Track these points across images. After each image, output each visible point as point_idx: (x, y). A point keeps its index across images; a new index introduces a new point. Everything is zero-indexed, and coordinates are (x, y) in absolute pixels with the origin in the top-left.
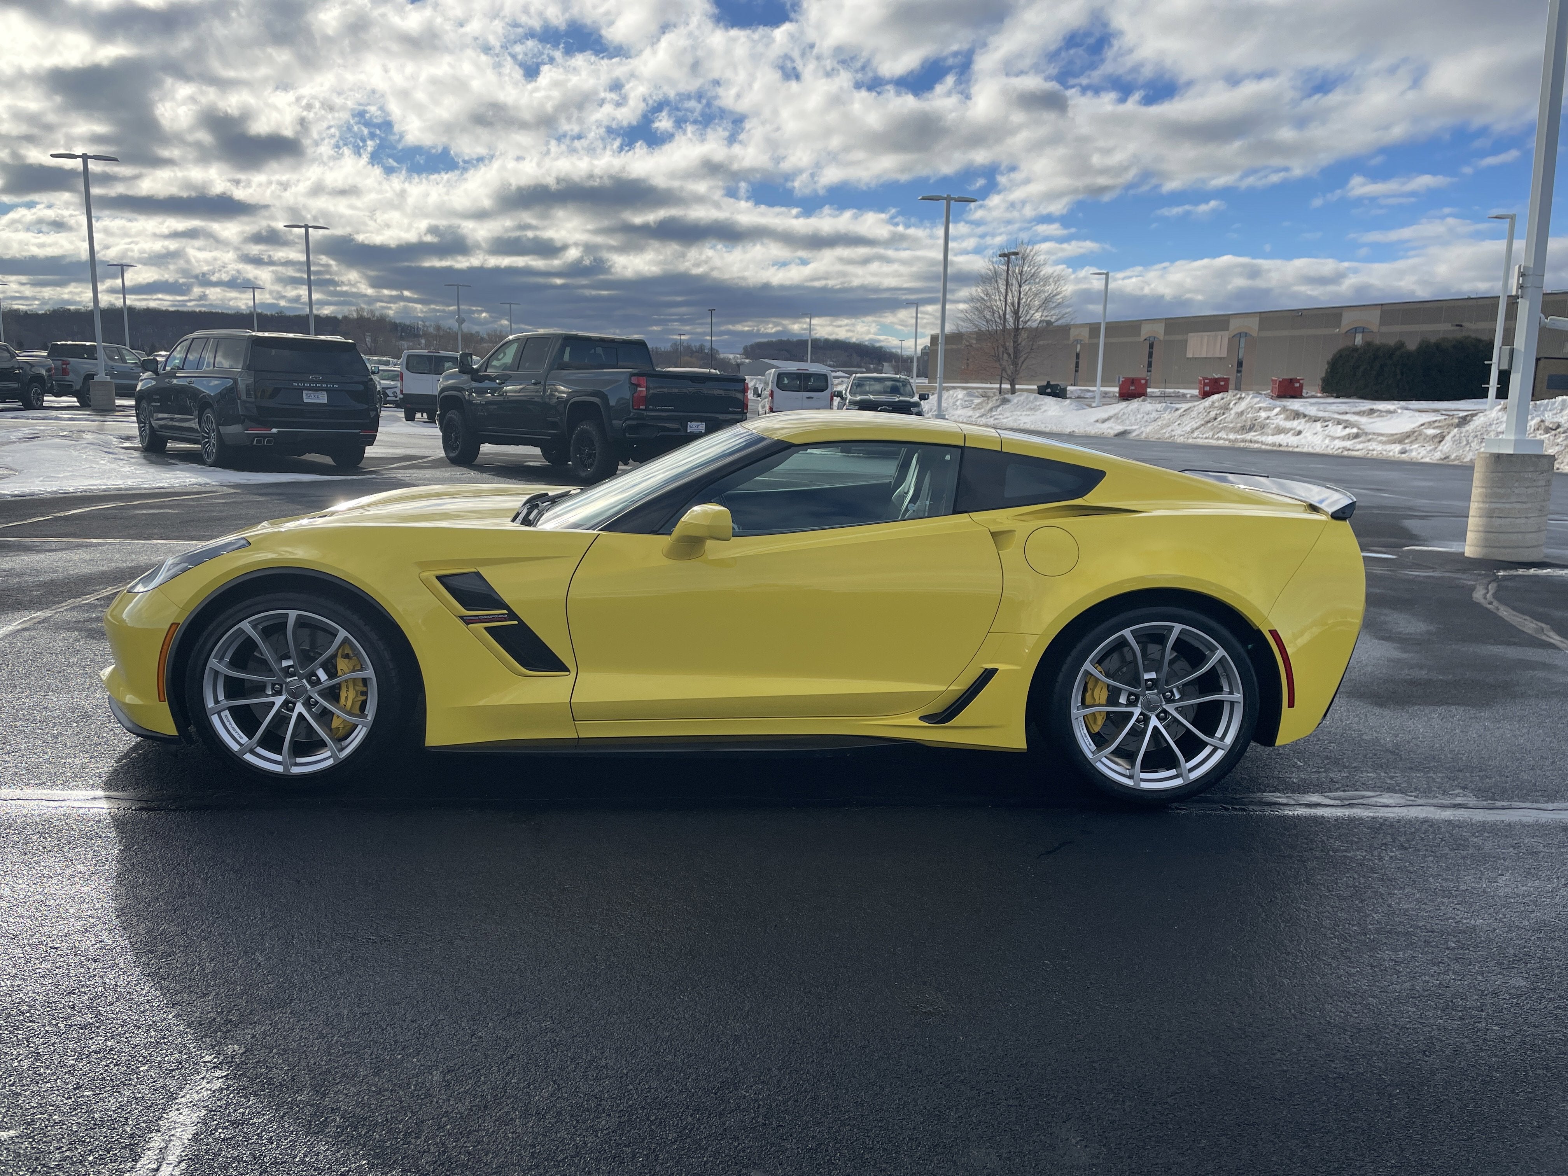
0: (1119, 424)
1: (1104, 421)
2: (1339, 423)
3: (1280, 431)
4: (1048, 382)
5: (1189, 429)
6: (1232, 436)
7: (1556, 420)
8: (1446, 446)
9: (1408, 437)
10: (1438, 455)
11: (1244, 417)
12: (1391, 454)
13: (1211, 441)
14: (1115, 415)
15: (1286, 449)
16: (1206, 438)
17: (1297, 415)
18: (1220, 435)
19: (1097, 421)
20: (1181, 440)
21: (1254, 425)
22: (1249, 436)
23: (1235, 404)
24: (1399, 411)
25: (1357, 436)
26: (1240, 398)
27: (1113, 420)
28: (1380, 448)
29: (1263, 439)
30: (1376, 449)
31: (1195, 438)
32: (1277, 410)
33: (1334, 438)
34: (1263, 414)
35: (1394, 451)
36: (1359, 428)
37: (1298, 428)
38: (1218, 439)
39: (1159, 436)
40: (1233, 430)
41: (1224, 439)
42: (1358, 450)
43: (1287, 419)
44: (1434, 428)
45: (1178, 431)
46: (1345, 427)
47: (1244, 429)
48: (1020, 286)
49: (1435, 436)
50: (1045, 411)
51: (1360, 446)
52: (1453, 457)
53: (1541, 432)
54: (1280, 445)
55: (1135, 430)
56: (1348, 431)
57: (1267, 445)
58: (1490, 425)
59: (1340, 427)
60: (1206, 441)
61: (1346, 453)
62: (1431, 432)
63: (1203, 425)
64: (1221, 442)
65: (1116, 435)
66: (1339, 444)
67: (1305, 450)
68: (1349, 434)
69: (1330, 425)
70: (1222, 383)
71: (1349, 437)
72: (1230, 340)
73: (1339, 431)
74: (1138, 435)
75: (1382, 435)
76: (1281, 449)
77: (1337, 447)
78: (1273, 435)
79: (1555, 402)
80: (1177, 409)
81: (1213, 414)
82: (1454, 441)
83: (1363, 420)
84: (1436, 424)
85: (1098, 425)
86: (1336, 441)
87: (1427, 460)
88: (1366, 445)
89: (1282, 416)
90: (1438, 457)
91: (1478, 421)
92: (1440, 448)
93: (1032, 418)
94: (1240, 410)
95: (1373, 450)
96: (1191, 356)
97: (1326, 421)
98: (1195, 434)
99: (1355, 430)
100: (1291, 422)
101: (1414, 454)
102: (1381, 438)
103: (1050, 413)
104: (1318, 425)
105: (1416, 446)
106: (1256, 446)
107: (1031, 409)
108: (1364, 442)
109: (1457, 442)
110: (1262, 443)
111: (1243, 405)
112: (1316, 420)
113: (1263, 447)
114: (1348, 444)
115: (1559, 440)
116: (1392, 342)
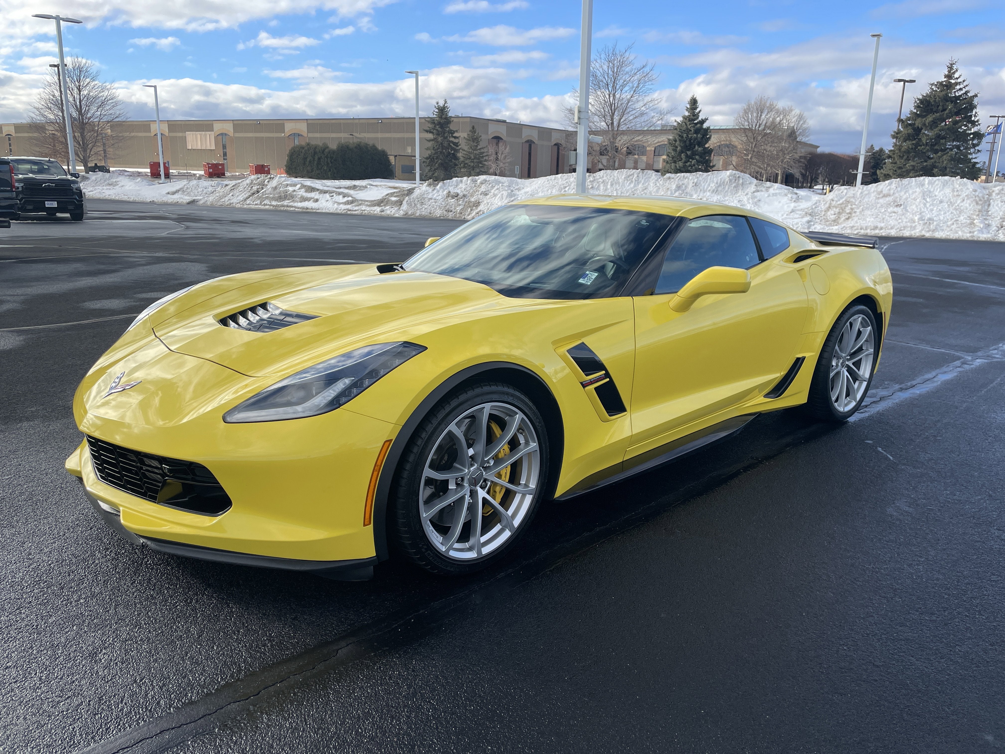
0: (186, 195)
1: (174, 193)
2: (339, 194)
3: (304, 199)
4: (96, 164)
5: (242, 199)
6: (274, 203)
7: (455, 191)
8: (405, 207)
9: (382, 202)
10: (402, 213)
11: (278, 190)
12: (376, 212)
13: (260, 206)
14: (181, 189)
15: (311, 211)
16: (256, 204)
17: (312, 189)
18: (265, 202)
19: (168, 193)
20: (238, 206)
21: (287, 196)
22: (286, 203)
23: (269, 182)
24: (368, 187)
25: (352, 202)
26: (270, 178)
27: (180, 192)
28: (368, 209)
29: (296, 204)
30: (366, 209)
31: (249, 204)
32: (299, 186)
33: (339, 204)
34: (291, 189)
35: (377, 210)
36: (352, 197)
37: (316, 197)
38: (265, 205)
39: (221, 203)
40: (274, 199)
41: (268, 205)
42: (356, 211)
43: (306, 191)
44: (395, 197)
45: (234, 200)
46: (344, 197)
47: (280, 198)
48: (80, 91)
49: (397, 202)
50: (122, 186)
51: (356, 208)
52: (410, 213)
53: (450, 198)
54: (307, 208)
55: (200, 200)
56: (346, 199)
57: (298, 208)
58: (424, 194)
59: (341, 196)
60: (257, 206)
61: (349, 212)
62: (393, 199)
63: (250, 196)
64: (267, 207)
65: (188, 203)
66: (343, 207)
67: (324, 211)
68: (348, 201)
69: (335, 195)
70: (220, 167)
71: (347, 203)
72: (216, 138)
73: (340, 199)
74: (204, 203)
75: (367, 201)
76: (308, 210)
77: (343, 209)
78: (301, 202)
79: (453, 182)
80: (226, 185)
81: (255, 188)
82: (408, 204)
83: (352, 192)
84: (395, 195)
85: (169, 196)
86: (341, 205)
87: (397, 215)
88: (360, 207)
89: (303, 190)
90: (402, 214)
91: (417, 192)
92: (402, 208)
93: (114, 191)
94: (274, 186)
95: (364, 210)
96: (190, 148)
97: (332, 193)
98: (248, 202)
99: (350, 199)
100: (310, 194)
101: (388, 212)
102: (366, 203)
103: (127, 188)
104: (327, 196)
105: (388, 207)
106: (292, 209)
107: (110, 185)
108: (358, 206)
109: (409, 204)
110: (295, 207)
111: (274, 183)
112: (325, 192)
113: (297, 210)
114: (349, 207)
115: (460, 202)
116: (320, 143)
